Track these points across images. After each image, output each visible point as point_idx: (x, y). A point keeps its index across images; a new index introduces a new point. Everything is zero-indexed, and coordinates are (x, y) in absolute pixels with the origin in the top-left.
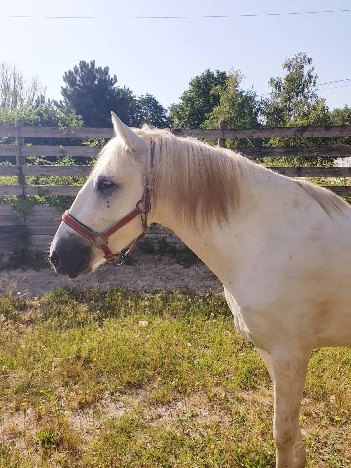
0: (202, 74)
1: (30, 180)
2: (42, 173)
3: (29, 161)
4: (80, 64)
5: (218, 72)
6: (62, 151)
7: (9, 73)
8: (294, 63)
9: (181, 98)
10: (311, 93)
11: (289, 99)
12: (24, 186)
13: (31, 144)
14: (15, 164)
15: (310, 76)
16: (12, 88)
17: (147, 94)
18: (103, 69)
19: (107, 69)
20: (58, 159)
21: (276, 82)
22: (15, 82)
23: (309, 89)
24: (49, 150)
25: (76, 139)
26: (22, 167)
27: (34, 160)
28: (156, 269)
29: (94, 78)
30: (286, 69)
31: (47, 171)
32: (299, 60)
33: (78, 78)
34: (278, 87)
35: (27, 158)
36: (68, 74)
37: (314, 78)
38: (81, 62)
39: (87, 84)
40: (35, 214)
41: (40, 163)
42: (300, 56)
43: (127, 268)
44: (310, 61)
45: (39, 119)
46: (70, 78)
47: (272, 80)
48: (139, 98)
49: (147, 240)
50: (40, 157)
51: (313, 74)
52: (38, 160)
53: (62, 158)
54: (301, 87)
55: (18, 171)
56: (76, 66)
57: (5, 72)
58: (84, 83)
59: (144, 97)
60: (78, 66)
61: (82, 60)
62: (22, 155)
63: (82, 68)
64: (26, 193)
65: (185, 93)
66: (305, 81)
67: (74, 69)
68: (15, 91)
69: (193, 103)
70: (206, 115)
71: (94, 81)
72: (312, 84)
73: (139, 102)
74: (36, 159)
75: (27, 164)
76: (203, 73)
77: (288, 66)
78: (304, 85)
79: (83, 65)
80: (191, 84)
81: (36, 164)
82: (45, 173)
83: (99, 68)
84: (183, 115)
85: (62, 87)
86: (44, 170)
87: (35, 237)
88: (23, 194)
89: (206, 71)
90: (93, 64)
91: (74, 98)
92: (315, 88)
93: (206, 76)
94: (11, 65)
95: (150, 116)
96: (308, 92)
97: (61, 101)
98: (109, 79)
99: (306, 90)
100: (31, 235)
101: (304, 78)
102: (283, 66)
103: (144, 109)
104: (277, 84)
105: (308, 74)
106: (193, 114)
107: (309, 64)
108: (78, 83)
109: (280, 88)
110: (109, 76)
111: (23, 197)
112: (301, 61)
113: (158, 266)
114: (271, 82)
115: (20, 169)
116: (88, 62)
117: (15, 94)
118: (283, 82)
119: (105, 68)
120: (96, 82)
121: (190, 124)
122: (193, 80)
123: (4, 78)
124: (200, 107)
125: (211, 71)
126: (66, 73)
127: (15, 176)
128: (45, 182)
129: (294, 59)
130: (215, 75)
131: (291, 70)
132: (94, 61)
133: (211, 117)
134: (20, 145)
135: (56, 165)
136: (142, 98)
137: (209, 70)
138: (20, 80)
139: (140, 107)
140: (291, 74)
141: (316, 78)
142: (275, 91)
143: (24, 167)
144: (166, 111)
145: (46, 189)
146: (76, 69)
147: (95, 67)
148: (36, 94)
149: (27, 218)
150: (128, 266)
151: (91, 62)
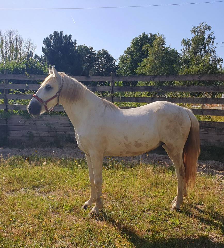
0: (139, 36)
1: (10, 102)
2: (17, 98)
3: (11, 92)
4: (54, 33)
5: (151, 34)
6: (27, 87)
7: (13, 37)
8: (199, 29)
9: (125, 52)
10: (211, 50)
11: (195, 54)
12: (7, 105)
13: (11, 83)
14: (3, 93)
15: (210, 38)
16: (15, 46)
17: (103, 50)
18: (68, 36)
19: (70, 36)
20: (25, 91)
21: (186, 42)
22: (17, 43)
23: (209, 47)
24: (20, 86)
25: (34, 81)
26: (6, 95)
27: (13, 91)
28: (73, 151)
29: (62, 42)
30: (193, 33)
31: (19, 97)
32: (202, 28)
33: (52, 42)
34: (188, 45)
35: (10, 90)
36: (46, 39)
37: (212, 40)
38: (54, 32)
39: (57, 46)
40: (12, 119)
41: (16, 93)
42: (203, 24)
43: (57, 149)
44: (209, 28)
45: (25, 67)
46: (47, 42)
47: (184, 41)
48: (98, 52)
49: (69, 135)
50: (16, 90)
51: (212, 37)
52: (15, 91)
53: (27, 90)
54: (203, 45)
55: (4, 97)
56: (51, 35)
57: (11, 37)
58: (55, 46)
59: (101, 51)
60: (53, 34)
61: (55, 31)
62: (7, 88)
63: (55, 35)
64: (8, 108)
65: (128, 48)
66: (206, 41)
67: (50, 36)
68: (17, 48)
69: (133, 55)
70: (139, 64)
71: (62, 43)
72: (211, 43)
73: (97, 54)
74: (14, 91)
75: (10, 93)
76: (141, 36)
77: (194, 31)
78: (205, 44)
79: (56, 33)
80: (132, 43)
81: (14, 93)
82: (18, 98)
83: (65, 35)
84: (126, 64)
85: (42, 47)
86: (18, 96)
87: (12, 132)
88: (6, 109)
89: (142, 34)
90: (61, 33)
91: (49, 54)
92: (213, 46)
93: (142, 37)
94: (15, 33)
95: (104, 64)
96: (209, 49)
97: (42, 56)
98: (71, 42)
99: (207, 48)
100: (10, 130)
101: (206, 39)
102: (191, 31)
103: (101, 60)
104: (187, 43)
105: (209, 36)
106: (132, 62)
107: (209, 30)
108: (52, 45)
109: (189, 46)
110: (71, 41)
111: (6, 110)
112: (203, 28)
113: (74, 149)
114: (183, 42)
115: (5, 95)
116: (59, 32)
117: (17, 50)
118: (191, 42)
119: (69, 36)
120: (63, 44)
121: (130, 69)
122: (134, 40)
123: (10, 40)
124: (138, 58)
125: (146, 34)
126: (45, 39)
127: (3, 100)
128: (19, 103)
129: (199, 27)
130: (149, 36)
131: (197, 34)
132: (62, 32)
133: (142, 65)
134: (6, 83)
135: (24, 94)
136: (99, 52)
137: (144, 33)
138: (20, 42)
139: (98, 59)
140: (197, 37)
141: (214, 39)
142: (186, 48)
143: (7, 95)
144: (116, 60)
145: (18, 106)
146: (51, 36)
147: (63, 35)
148: (29, 50)
149: (7, 122)
150: (58, 149)
151: (60, 32)
